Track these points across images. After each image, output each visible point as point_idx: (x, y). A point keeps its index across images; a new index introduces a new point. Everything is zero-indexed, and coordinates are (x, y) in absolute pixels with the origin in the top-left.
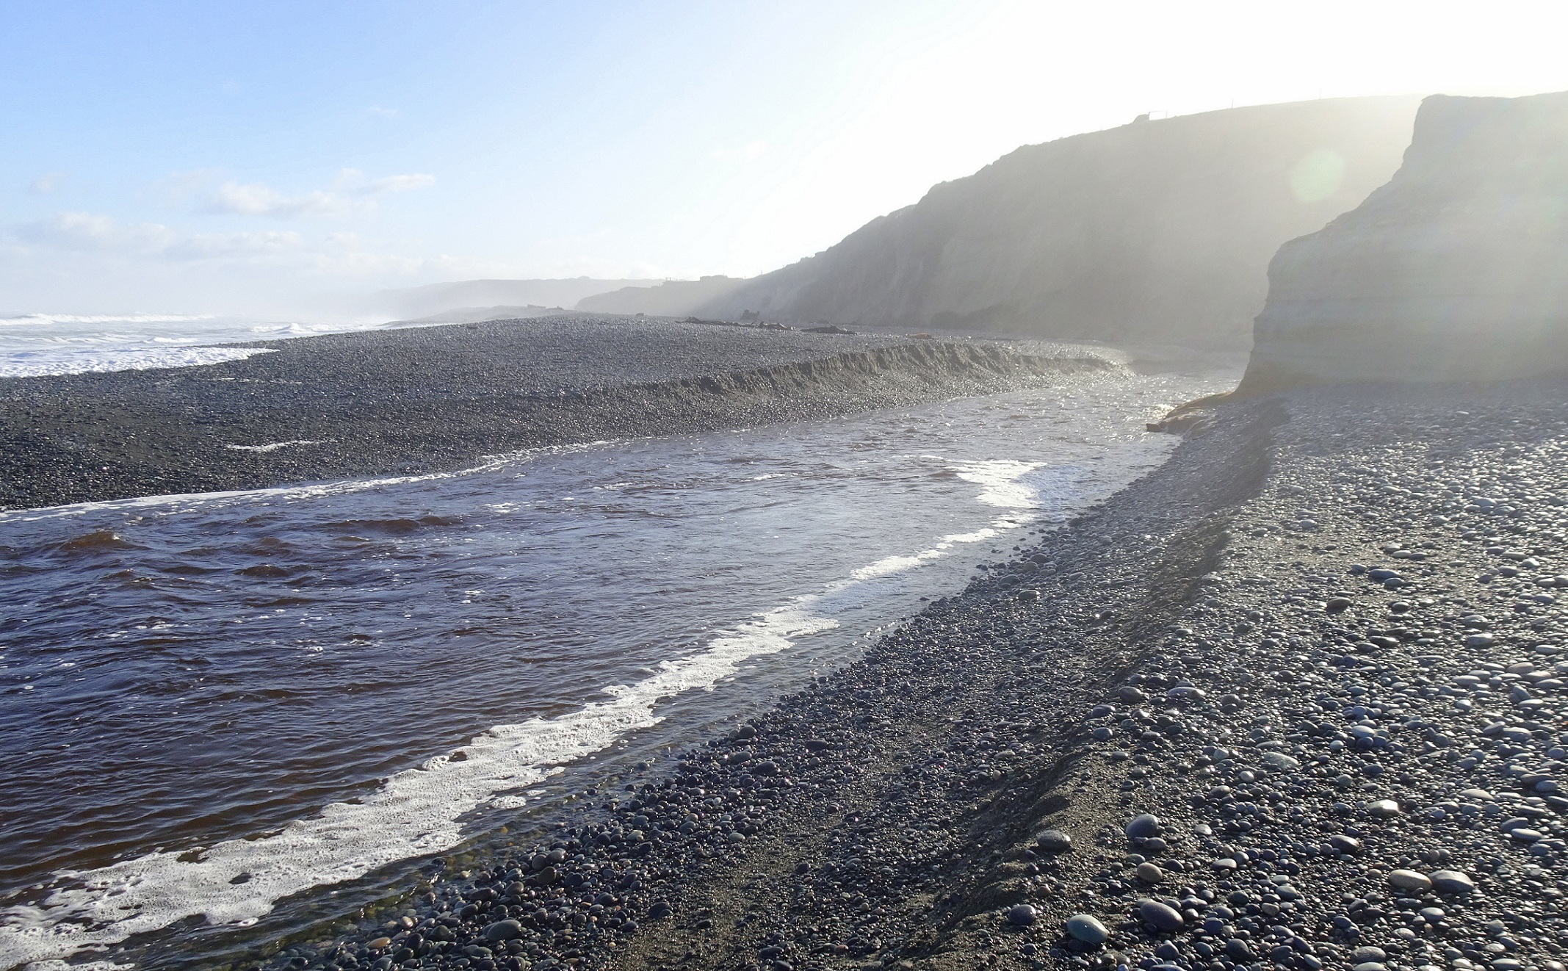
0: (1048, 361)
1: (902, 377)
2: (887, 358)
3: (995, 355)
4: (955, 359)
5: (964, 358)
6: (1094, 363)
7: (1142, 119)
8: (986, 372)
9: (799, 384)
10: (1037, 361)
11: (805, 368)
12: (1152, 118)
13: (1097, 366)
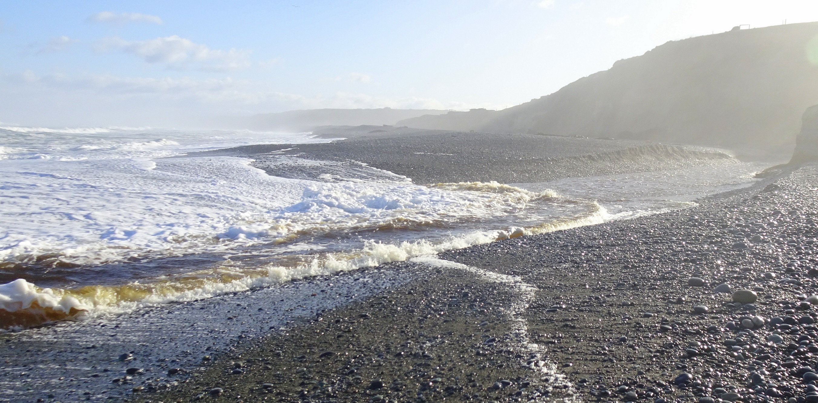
0: (703, 154)
1: (649, 158)
2: (643, 150)
3: (682, 151)
4: (667, 152)
5: (671, 152)
6: (722, 156)
7: (736, 29)
8: (679, 157)
9: (618, 159)
10: (698, 153)
11: (618, 153)
12: (742, 28)
13: (723, 157)
